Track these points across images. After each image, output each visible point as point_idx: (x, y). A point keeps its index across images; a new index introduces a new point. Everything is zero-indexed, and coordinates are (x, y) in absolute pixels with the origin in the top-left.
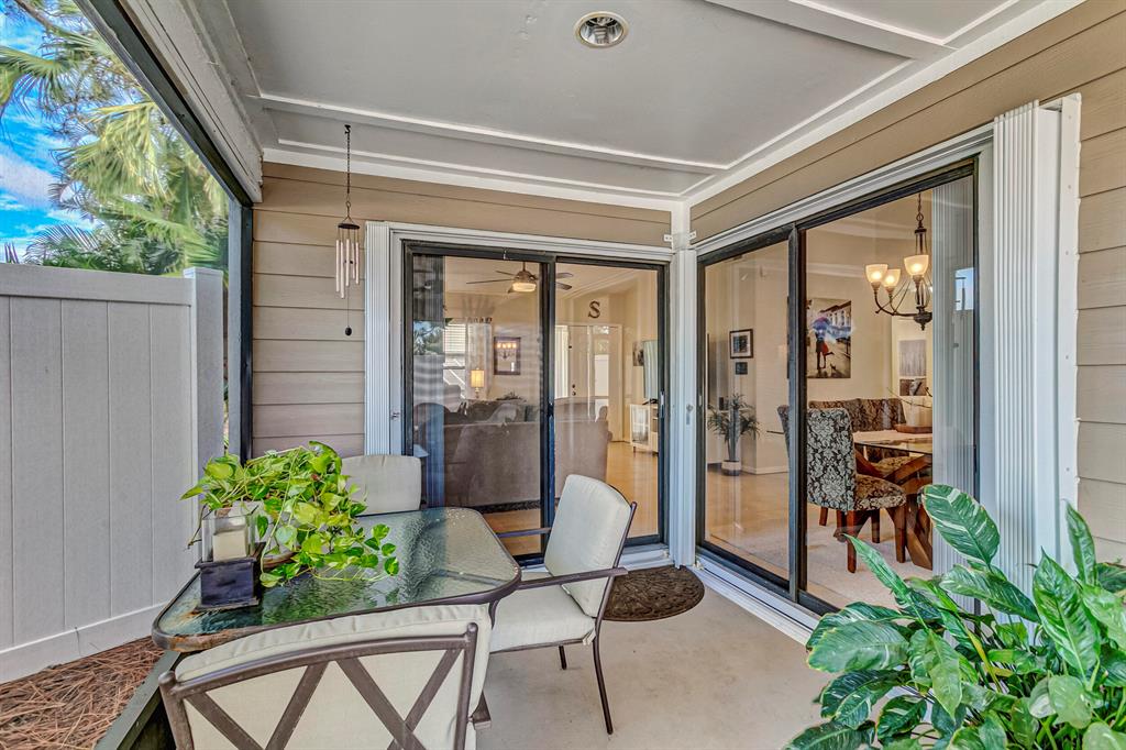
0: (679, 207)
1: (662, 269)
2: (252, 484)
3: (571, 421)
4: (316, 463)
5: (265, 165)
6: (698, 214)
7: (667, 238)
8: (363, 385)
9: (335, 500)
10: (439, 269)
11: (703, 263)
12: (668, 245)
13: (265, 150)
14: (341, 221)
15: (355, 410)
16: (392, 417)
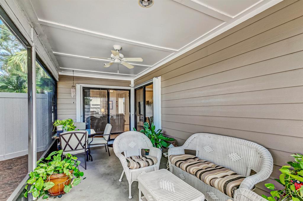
0: (132, 80)
1: (130, 91)
2: (62, 123)
3: (120, 118)
4: (70, 120)
5: (59, 75)
6: (136, 81)
7: (130, 85)
8: (76, 111)
9: (72, 125)
10: (89, 92)
11: (135, 90)
12: (130, 86)
13: (59, 73)
14: (72, 85)
15: (75, 115)
16: (81, 116)
